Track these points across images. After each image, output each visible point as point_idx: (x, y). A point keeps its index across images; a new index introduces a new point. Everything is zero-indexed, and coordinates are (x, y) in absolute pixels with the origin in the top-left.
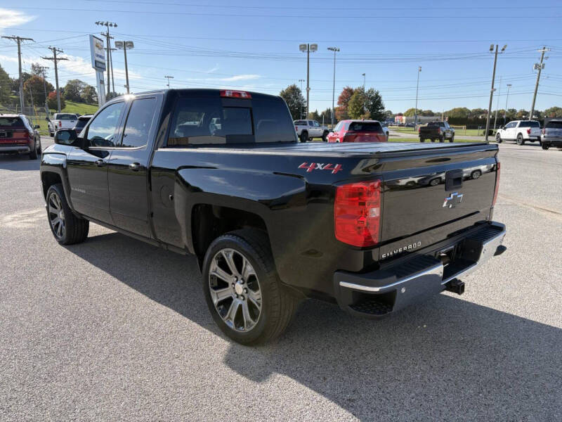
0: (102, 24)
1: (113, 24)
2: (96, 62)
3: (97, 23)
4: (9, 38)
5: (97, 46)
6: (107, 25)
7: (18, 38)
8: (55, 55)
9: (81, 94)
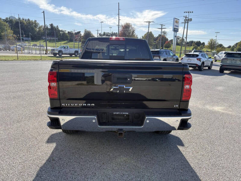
0: (187, 12)
1: (191, 12)
2: (174, 28)
3: (185, 12)
4: (146, 22)
5: (176, 22)
6: (188, 12)
7: (149, 22)
8: (162, 27)
9: (179, 42)
